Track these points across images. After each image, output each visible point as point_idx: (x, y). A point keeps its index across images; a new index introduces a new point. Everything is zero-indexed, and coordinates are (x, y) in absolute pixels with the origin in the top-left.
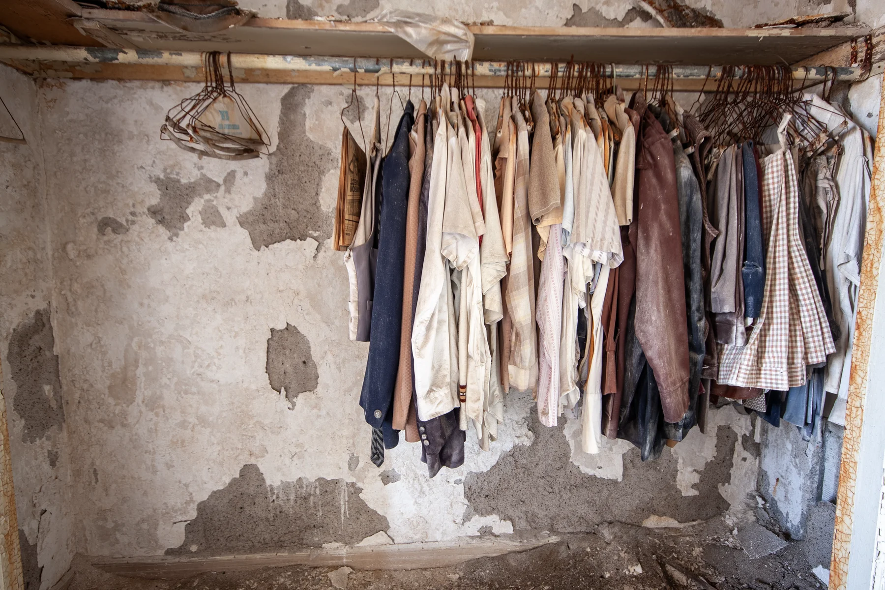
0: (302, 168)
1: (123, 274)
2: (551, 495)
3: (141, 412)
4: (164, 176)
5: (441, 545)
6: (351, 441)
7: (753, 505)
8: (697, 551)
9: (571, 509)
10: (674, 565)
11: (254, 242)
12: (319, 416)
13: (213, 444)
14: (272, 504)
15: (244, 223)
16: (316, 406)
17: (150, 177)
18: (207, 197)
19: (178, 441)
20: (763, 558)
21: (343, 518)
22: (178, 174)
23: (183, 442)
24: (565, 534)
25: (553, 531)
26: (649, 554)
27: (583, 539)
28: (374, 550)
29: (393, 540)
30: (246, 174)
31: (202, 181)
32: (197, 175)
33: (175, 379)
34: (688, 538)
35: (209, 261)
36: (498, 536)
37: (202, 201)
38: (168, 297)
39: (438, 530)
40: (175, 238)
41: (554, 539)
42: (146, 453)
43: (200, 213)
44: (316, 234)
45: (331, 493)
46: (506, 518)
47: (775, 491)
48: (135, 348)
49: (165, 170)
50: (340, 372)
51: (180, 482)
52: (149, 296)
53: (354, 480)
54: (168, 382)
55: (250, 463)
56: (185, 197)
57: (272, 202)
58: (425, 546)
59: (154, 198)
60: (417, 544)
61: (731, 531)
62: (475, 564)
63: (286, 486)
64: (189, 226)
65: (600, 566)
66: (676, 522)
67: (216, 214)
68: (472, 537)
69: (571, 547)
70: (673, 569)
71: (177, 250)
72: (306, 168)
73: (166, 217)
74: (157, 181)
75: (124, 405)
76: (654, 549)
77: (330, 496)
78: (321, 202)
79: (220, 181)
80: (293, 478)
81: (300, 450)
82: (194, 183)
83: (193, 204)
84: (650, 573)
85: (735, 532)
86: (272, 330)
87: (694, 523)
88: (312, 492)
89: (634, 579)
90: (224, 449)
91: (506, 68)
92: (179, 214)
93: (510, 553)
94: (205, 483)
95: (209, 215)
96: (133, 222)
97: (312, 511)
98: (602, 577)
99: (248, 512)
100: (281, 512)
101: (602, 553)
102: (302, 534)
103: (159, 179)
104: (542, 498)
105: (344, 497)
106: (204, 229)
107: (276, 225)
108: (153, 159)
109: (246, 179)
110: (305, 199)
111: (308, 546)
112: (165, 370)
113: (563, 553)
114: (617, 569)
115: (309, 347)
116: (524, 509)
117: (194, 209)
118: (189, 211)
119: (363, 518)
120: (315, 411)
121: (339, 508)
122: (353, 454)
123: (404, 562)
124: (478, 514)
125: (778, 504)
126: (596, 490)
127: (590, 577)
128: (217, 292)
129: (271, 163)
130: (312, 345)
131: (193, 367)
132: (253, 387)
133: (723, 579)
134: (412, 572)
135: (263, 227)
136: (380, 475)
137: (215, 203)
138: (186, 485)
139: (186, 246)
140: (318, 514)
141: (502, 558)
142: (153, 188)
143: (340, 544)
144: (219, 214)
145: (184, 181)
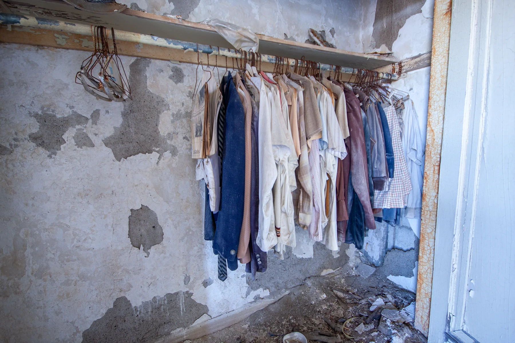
0: (146, 109)
1: (8, 184)
2: (285, 272)
3: (31, 281)
4: (42, 112)
5: (236, 312)
6: (185, 268)
7: (358, 256)
8: (343, 281)
9: (293, 276)
10: (337, 289)
11: (116, 155)
12: (165, 258)
13: (92, 290)
14: (136, 318)
15: (108, 144)
16: (163, 252)
17: (30, 113)
18: (78, 127)
19: (64, 294)
20: (369, 277)
21: (182, 313)
22: (53, 111)
23: (68, 294)
24: (291, 288)
25: (287, 289)
26: (326, 288)
27: (300, 289)
28: (202, 326)
29: (211, 317)
30: (107, 112)
31: (74, 116)
32: (69, 112)
33: (58, 253)
34: (338, 276)
35: (82, 170)
36: (263, 298)
37: (75, 130)
38: (49, 197)
39: (234, 304)
40: (53, 156)
41: (287, 292)
42: (38, 308)
43: (73, 137)
44: (157, 149)
45: (174, 300)
46: (266, 288)
47: (366, 248)
48: (22, 237)
49: (42, 108)
50: (176, 229)
51: (67, 322)
52: (33, 198)
53: (188, 290)
54: (53, 256)
55: (120, 297)
56: (61, 127)
57: (127, 130)
58: (229, 314)
59: (35, 128)
60: (224, 315)
61: (352, 269)
62: (254, 316)
63: (145, 305)
64: (64, 147)
65: (309, 299)
66: (332, 270)
67: (87, 138)
68: (251, 303)
69: (295, 294)
70: (336, 291)
71: (56, 164)
72: (149, 109)
73: (46, 141)
74: (36, 116)
75: (16, 279)
76: (328, 285)
77: (173, 303)
78: (160, 130)
79: (89, 116)
80: (150, 298)
81: (153, 280)
82: (67, 117)
83: (67, 132)
84: (330, 296)
85: (354, 269)
86: (132, 210)
87: (338, 269)
88: (163, 303)
89: (324, 301)
90: (100, 292)
91: (275, 59)
92: (56, 139)
93: (269, 305)
94: (88, 317)
95: (81, 139)
96: (16, 146)
97: (163, 314)
98: (311, 304)
99: (121, 328)
100: (143, 321)
101: (309, 293)
102: (157, 330)
103: (37, 114)
104: (281, 274)
105: (182, 300)
106: (77, 149)
107: (131, 145)
108: (31, 100)
109: (107, 116)
110: (149, 128)
111: (162, 336)
112: (49, 248)
113: (293, 298)
114: (317, 299)
115: (157, 218)
116: (273, 281)
117: (69, 135)
118: (65, 137)
119: (194, 310)
120: (162, 255)
121: (179, 308)
122: (186, 275)
123: (218, 327)
124: (253, 290)
125: (368, 253)
126: (302, 264)
127: (307, 306)
128: (89, 190)
129: (125, 106)
130: (158, 216)
131: (72, 242)
132: (120, 248)
133: (357, 290)
134: (223, 331)
135: (122, 146)
136: (202, 283)
137: (85, 131)
138: (73, 323)
139: (63, 161)
140: (166, 315)
141: (266, 309)
142: (33, 120)
143: (181, 328)
144: (89, 138)
145: (58, 116)
